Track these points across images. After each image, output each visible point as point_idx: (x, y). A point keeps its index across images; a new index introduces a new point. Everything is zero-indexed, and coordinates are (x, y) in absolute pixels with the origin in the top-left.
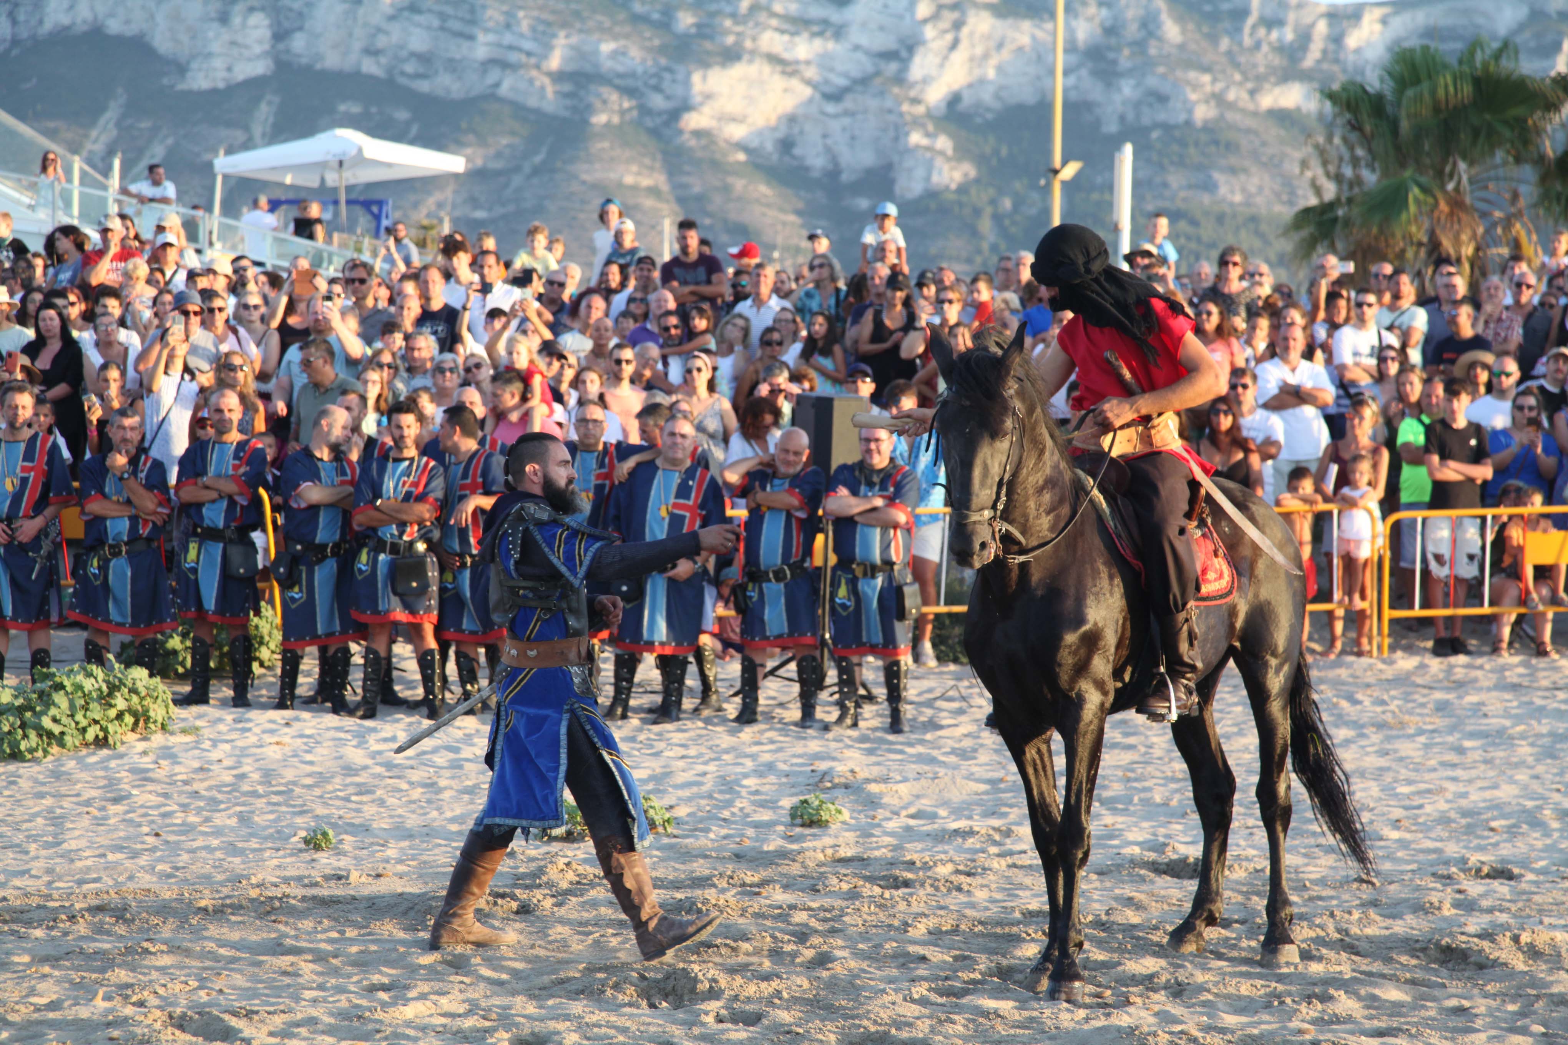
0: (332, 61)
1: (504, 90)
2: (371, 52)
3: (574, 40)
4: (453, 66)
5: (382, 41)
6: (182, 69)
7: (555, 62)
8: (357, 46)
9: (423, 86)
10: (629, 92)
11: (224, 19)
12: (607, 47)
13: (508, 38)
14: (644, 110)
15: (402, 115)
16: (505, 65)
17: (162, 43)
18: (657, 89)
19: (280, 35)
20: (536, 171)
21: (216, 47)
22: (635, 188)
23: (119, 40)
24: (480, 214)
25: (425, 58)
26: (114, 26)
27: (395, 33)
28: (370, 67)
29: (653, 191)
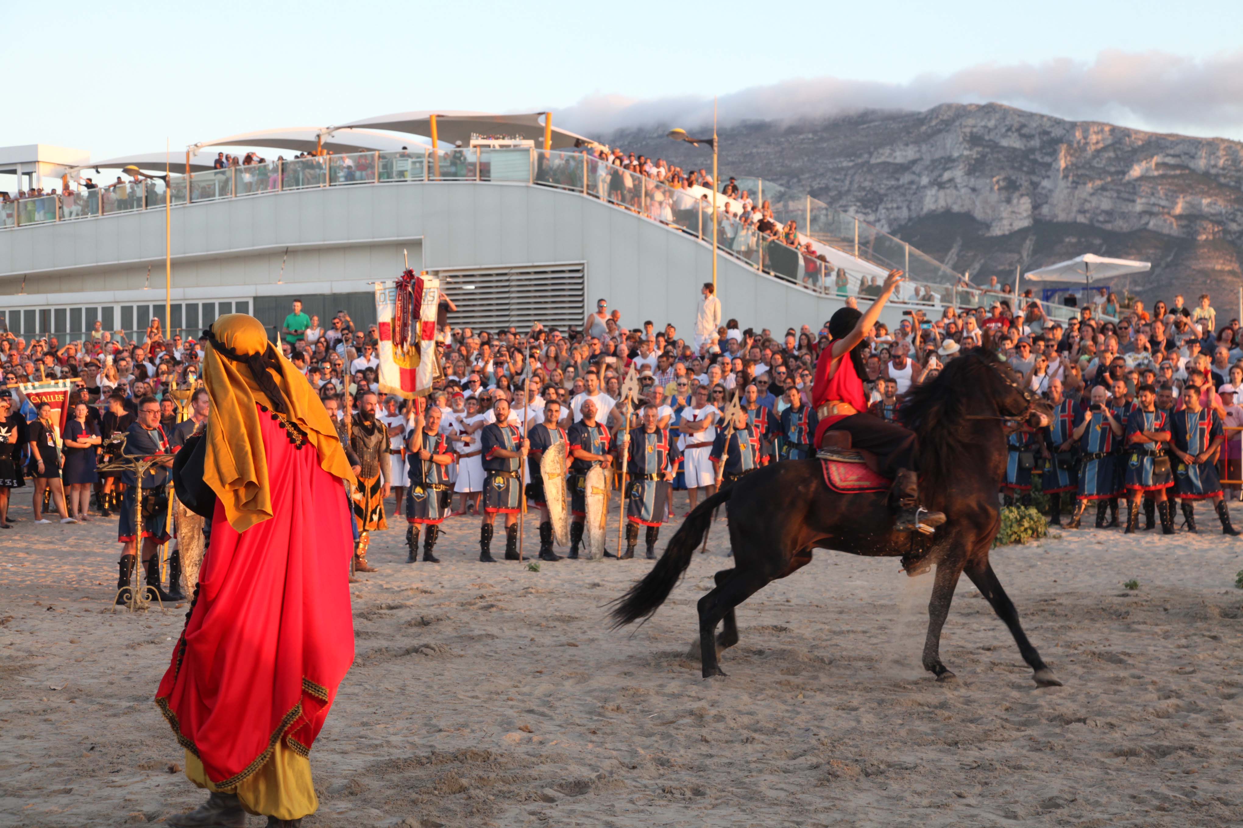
0: (1062, 217)
1: (1151, 225)
2: (1082, 212)
3: (1188, 198)
4: (1124, 216)
5: (1087, 206)
6: (988, 226)
7: (1178, 209)
8: (1075, 209)
9: (1109, 227)
10: (1219, 223)
11: (1009, 201)
12: (1205, 201)
13: (1153, 200)
14: (1226, 232)
15: (1097, 242)
16: (1151, 214)
17: (979, 214)
18: (1233, 220)
19: (1036, 207)
20: (1168, 266)
21: (1004, 215)
22: (1222, 272)
23: (959, 215)
24: (1138, 289)
25: (1109, 213)
26: (956, 208)
27: (1094, 202)
28: (1081, 219)
29: (1232, 273)
